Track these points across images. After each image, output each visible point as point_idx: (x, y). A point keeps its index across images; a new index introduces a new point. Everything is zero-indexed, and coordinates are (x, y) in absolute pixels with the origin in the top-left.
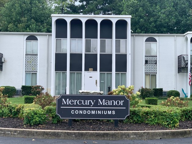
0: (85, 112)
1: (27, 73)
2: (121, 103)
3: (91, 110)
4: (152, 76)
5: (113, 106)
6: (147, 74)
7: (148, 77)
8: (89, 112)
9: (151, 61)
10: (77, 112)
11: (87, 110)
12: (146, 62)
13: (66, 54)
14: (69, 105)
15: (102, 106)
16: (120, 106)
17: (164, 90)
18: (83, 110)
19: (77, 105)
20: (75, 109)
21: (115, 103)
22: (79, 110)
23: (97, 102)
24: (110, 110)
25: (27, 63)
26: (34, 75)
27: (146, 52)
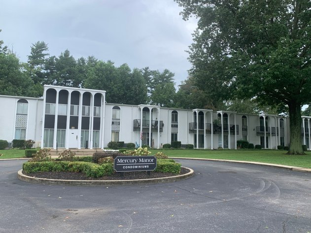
0: (131, 167)
1: (17, 129)
2: (152, 160)
3: (135, 165)
4: (116, 133)
5: (147, 162)
6: (113, 132)
7: (113, 134)
8: (134, 167)
9: (116, 122)
10: (126, 167)
11: (132, 165)
12: (113, 123)
13: (54, 116)
14: (122, 163)
15: (141, 163)
16: (152, 162)
17: (125, 143)
18: (130, 165)
19: (127, 163)
20: (125, 166)
21: (149, 161)
22: (128, 166)
23: (139, 160)
24: (145, 165)
25: (18, 121)
26: (23, 131)
27: (113, 116)
